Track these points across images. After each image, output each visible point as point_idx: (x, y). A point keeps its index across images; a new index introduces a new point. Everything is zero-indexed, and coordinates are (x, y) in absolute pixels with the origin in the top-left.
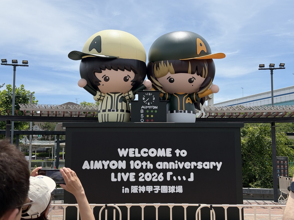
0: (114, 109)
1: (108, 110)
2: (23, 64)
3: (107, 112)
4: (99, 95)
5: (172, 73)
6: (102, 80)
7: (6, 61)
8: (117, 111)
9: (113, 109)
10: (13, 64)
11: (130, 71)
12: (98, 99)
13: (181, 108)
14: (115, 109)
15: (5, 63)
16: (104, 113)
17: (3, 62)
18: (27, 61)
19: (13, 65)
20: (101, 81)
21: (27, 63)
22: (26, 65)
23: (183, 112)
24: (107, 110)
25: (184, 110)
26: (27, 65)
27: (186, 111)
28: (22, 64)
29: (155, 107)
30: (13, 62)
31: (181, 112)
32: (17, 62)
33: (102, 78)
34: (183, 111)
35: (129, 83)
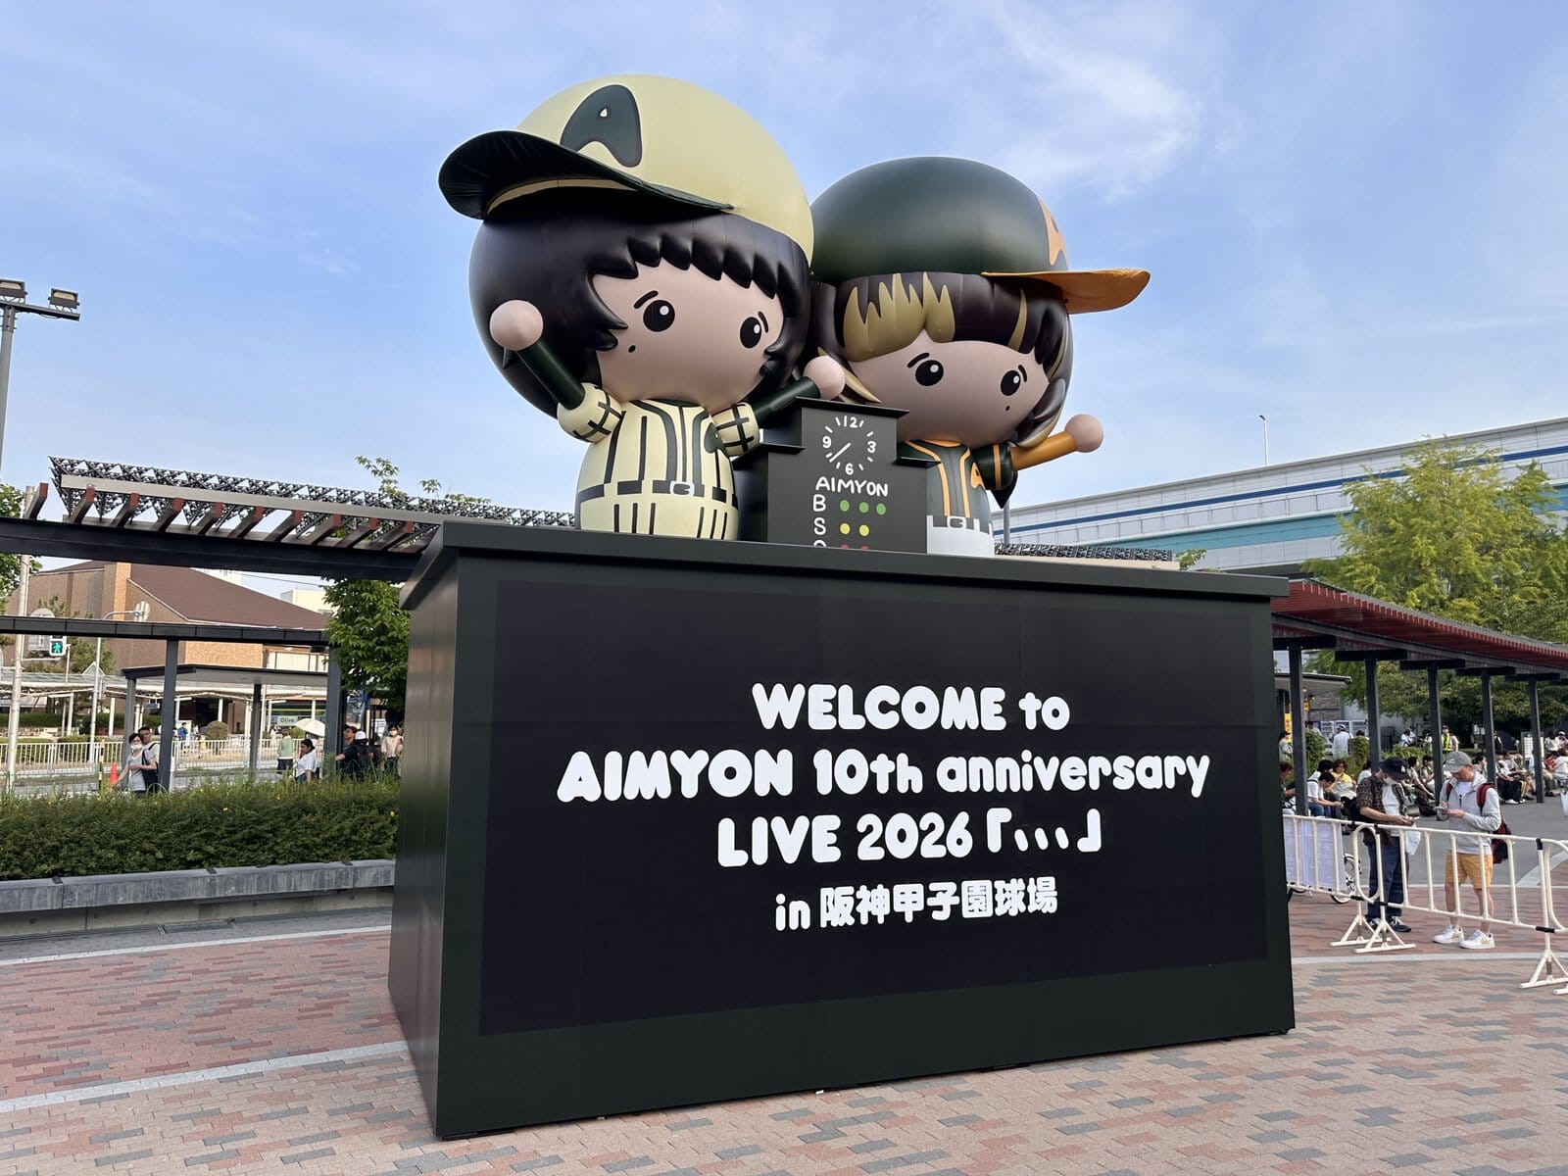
0: (684, 479)
1: (655, 483)
2: (53, 307)
3: (646, 497)
4: (600, 404)
5: (938, 338)
6: (634, 318)
8: (700, 492)
9: (679, 481)
12: (591, 423)
13: (956, 509)
14: (689, 482)
16: (627, 501)
18: (75, 295)
21: (74, 304)
22: (67, 310)
23: (964, 524)
24: (647, 485)
25: (968, 516)
26: (74, 311)
28: (46, 305)
31: (956, 524)
34: (964, 519)
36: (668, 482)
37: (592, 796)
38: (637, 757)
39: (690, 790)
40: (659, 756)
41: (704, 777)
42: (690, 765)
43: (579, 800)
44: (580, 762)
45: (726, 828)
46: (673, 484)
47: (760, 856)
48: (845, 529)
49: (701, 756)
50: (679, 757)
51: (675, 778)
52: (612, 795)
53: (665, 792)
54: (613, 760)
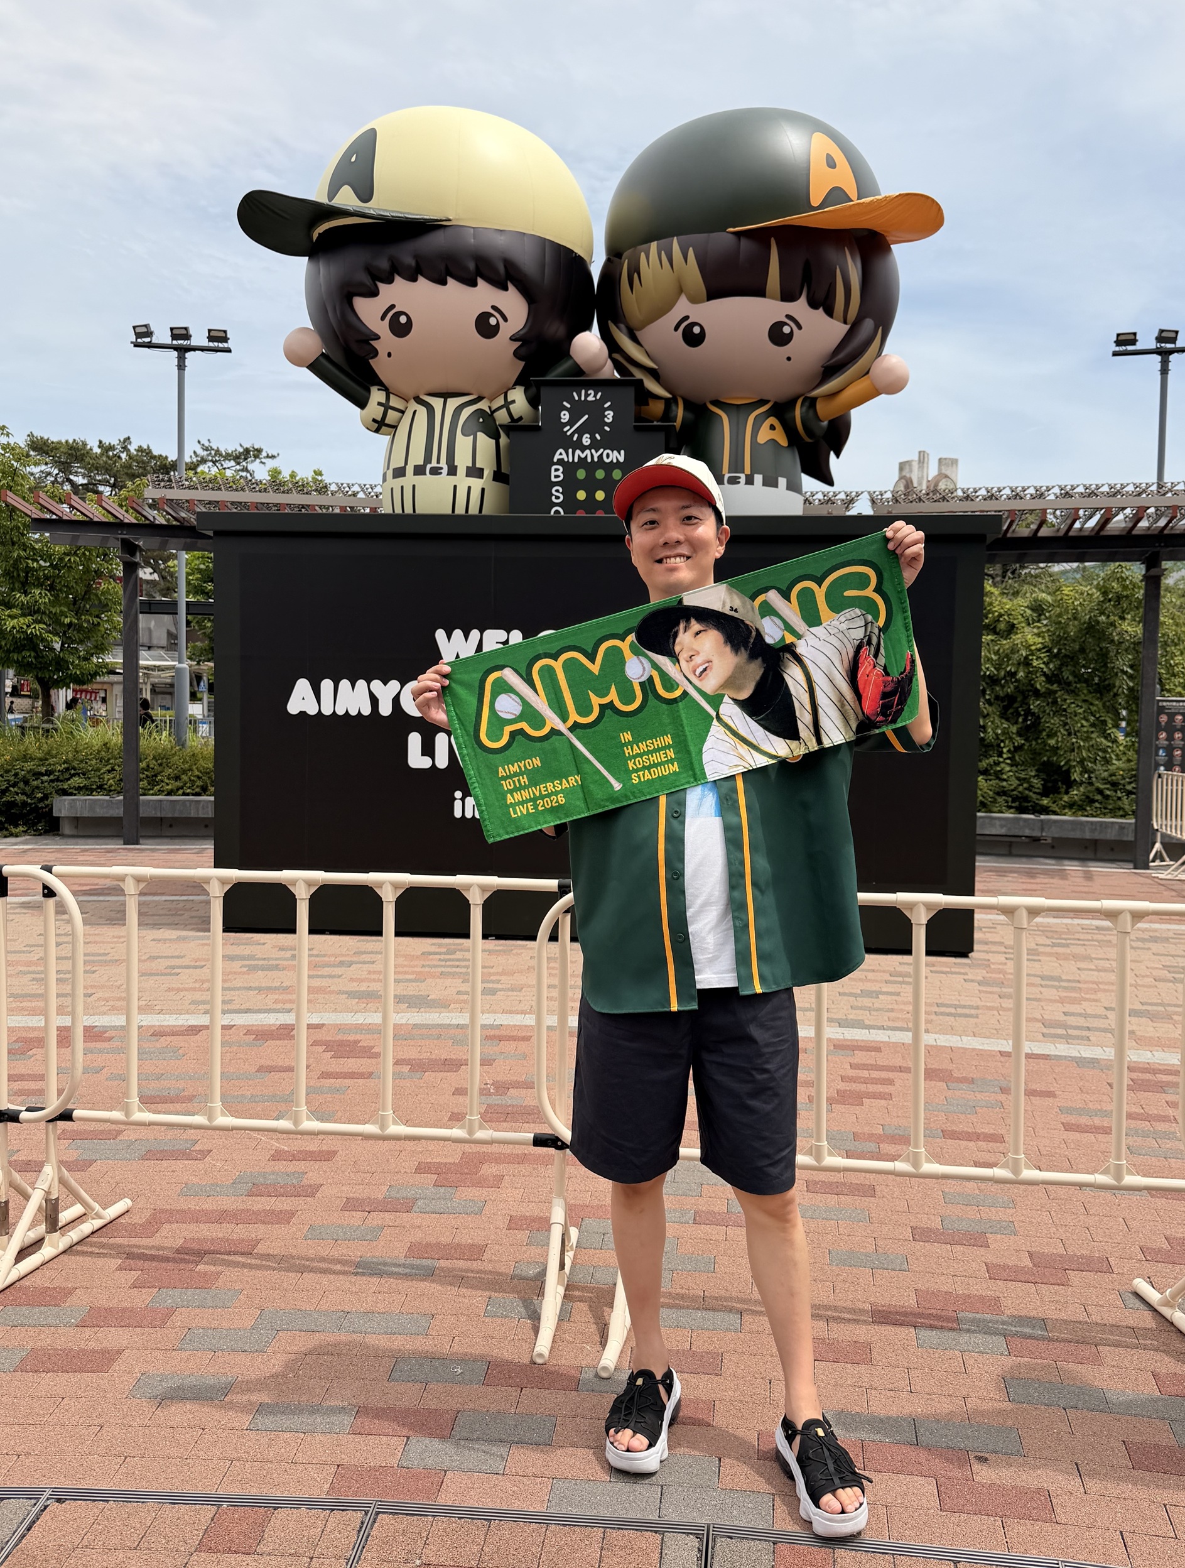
0: (438, 462)
1: (415, 467)
2: (211, 344)
3: (410, 478)
4: (380, 404)
5: (694, 300)
6: (381, 328)
7: (149, 334)
8: (453, 471)
9: (434, 464)
10: (175, 342)
11: (506, 289)
12: (374, 420)
13: (737, 466)
14: (443, 464)
15: (147, 340)
16: (400, 481)
17: (138, 335)
18: (225, 332)
19: (176, 348)
20: (377, 337)
21: (225, 339)
22: (221, 345)
23: (743, 479)
24: (410, 470)
25: (748, 471)
26: (226, 345)
27: (758, 478)
28: (205, 343)
29: (616, 456)
30: (174, 337)
31: (733, 481)
32: (187, 337)
33: (383, 318)
34: (743, 476)
35: (503, 345)
36: (424, 466)
37: (312, 710)
38: (345, 684)
39: (385, 710)
40: (361, 684)
41: (396, 700)
42: (386, 692)
43: (303, 714)
44: (303, 686)
45: (415, 740)
46: (429, 467)
47: (442, 762)
48: (581, 495)
49: (394, 685)
50: (376, 685)
51: (374, 701)
52: (327, 711)
53: (367, 711)
54: (327, 685)
